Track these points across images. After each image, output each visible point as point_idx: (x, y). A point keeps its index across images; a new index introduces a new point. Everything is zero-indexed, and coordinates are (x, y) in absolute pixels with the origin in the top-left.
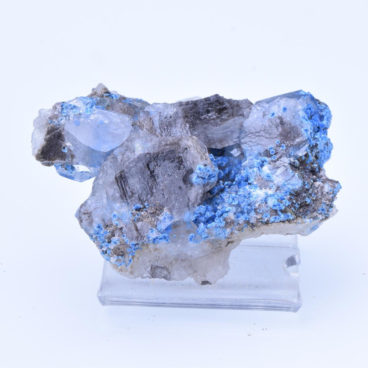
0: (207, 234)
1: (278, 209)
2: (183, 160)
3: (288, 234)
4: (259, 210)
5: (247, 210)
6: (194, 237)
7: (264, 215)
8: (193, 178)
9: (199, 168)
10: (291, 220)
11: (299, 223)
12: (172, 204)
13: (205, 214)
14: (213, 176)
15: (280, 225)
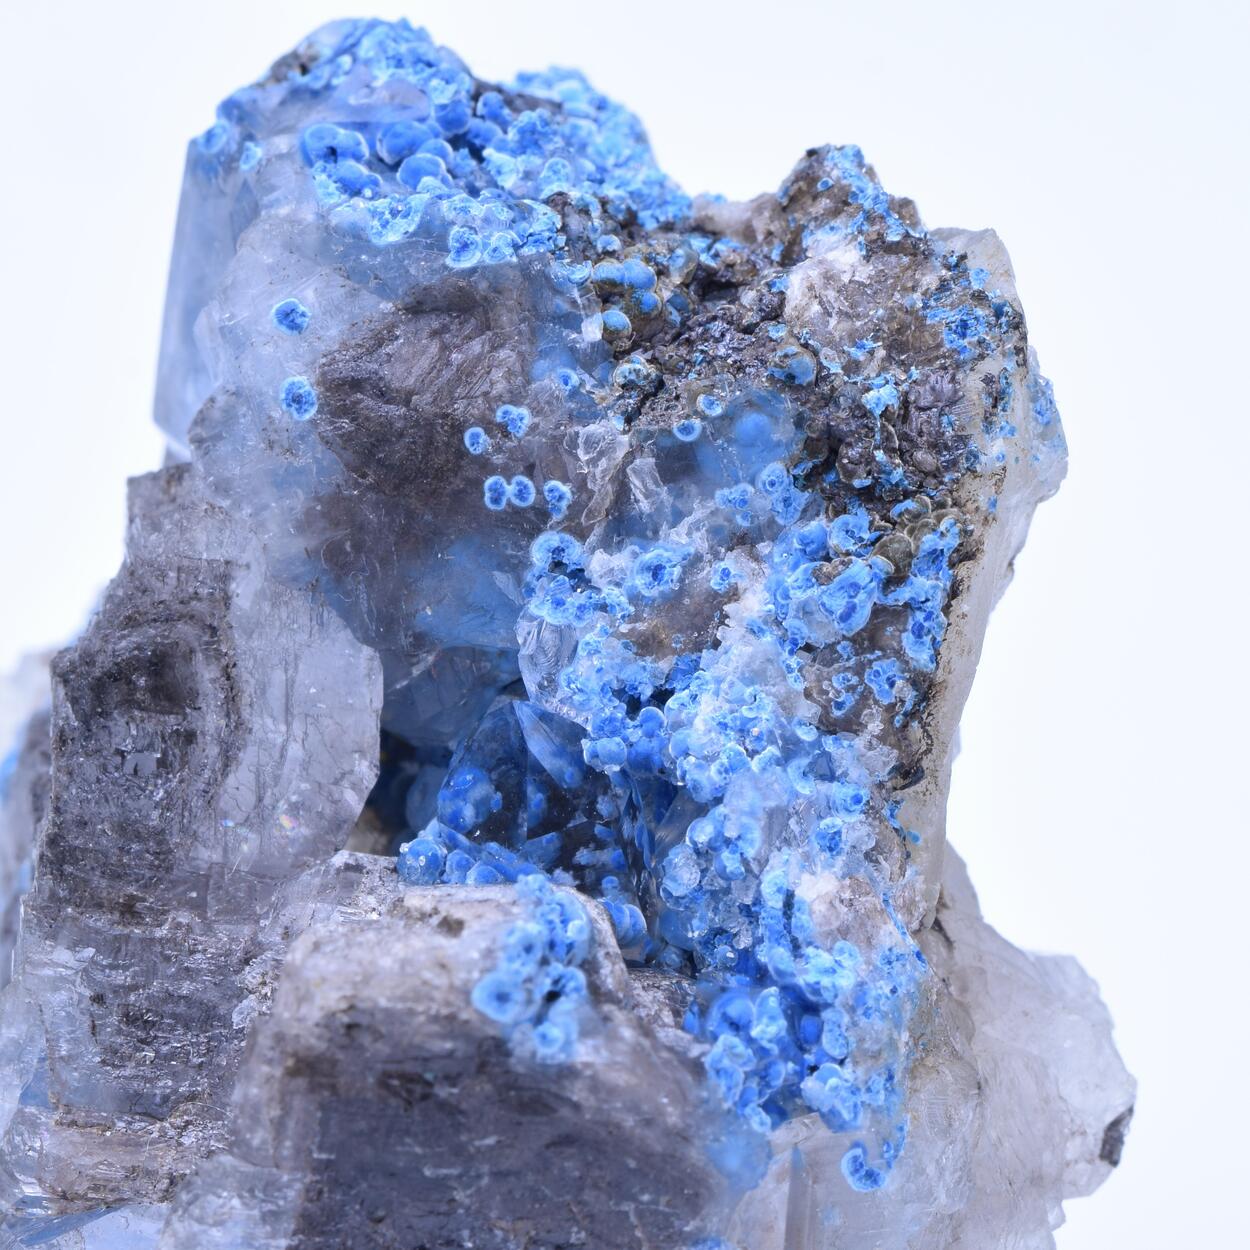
0: (875, 1077)
1: (876, 597)
2: (409, 1067)
3: (1011, 564)
4: (839, 706)
5: (810, 776)
6: (865, 1152)
7: (874, 687)
8: (534, 1054)
9: (495, 1004)
10: (961, 545)
11: (994, 504)
12: (633, 1219)
13: (762, 1052)
14: (557, 920)
15: (964, 616)
